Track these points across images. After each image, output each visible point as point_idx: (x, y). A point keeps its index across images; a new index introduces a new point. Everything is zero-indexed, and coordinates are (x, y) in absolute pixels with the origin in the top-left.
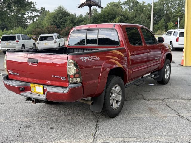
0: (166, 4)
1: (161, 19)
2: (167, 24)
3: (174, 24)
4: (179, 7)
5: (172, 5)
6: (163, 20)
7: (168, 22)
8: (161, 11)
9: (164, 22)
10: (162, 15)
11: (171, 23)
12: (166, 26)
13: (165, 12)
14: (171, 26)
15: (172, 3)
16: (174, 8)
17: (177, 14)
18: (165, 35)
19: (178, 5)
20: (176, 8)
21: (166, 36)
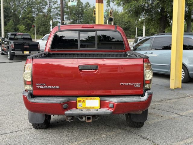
0: (12, 2)
1: (9, 20)
2: (17, 26)
3: (25, 27)
4: (29, 7)
5: (20, 3)
6: (11, 21)
7: (17, 24)
8: (8, 10)
9: (13, 23)
10: (9, 16)
11: (22, 25)
12: (16, 29)
13: (13, 11)
14: (22, 29)
15: (20, 2)
16: (23, 8)
17: (27, 16)
18: (41, 40)
19: (27, 4)
20: (24, 7)
21: (43, 41)
